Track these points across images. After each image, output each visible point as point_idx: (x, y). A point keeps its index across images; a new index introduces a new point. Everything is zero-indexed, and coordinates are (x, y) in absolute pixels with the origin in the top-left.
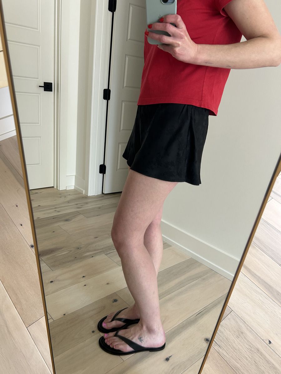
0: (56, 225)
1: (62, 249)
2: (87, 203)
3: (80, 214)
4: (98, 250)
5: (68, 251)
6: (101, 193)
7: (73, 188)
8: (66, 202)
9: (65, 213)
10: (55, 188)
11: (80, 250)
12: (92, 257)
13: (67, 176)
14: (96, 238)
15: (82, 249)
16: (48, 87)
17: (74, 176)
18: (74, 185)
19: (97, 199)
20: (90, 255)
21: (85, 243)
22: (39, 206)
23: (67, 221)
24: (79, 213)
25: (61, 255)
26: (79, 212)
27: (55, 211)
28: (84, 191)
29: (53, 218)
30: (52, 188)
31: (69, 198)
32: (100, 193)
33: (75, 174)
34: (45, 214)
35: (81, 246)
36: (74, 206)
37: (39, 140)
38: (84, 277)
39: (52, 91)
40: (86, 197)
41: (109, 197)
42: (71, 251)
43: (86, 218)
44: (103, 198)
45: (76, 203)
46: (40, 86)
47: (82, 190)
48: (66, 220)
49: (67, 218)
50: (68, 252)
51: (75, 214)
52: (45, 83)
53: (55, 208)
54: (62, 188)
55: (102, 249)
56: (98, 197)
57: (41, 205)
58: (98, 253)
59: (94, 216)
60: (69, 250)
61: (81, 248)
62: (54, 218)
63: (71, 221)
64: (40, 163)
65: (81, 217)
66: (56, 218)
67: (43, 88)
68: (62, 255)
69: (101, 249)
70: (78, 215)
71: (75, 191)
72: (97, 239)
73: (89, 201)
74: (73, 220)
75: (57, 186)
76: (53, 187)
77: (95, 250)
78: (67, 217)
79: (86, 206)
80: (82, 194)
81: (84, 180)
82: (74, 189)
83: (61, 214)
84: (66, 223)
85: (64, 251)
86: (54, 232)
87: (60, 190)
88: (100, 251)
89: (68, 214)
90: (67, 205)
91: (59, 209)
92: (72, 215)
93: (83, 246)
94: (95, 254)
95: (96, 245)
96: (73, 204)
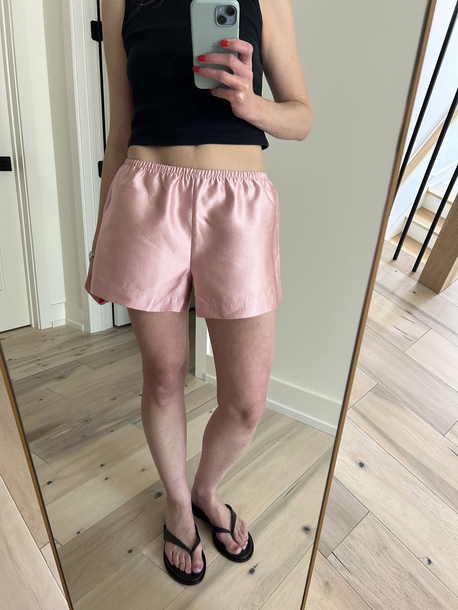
0: (44, 387)
1: (61, 426)
2: (90, 345)
3: (82, 364)
4: (119, 419)
5: (70, 427)
6: (112, 326)
7: (63, 323)
8: (55, 347)
9: (55, 366)
10: (33, 326)
11: (90, 422)
12: (112, 431)
13: (51, 305)
14: (114, 399)
15: (93, 422)
16: (3, 164)
17: (64, 304)
18: (65, 318)
19: (106, 337)
20: (109, 428)
21: (97, 411)
22: (10, 360)
23: (60, 379)
24: (79, 364)
25: (59, 437)
26: (79, 362)
27: (39, 364)
28: (83, 326)
29: (38, 378)
30: (29, 328)
31: (60, 340)
32: (110, 326)
33: (65, 301)
34: (21, 372)
35: (91, 417)
36: (70, 352)
38: (102, 465)
40: (88, 336)
41: (124, 331)
42: (75, 427)
43: (92, 369)
44: (116, 333)
45: (73, 347)
47: (79, 324)
48: (60, 378)
49: (60, 375)
50: (69, 430)
51: (73, 367)
53: (39, 360)
54: (45, 325)
55: (127, 415)
56: (107, 332)
57: (14, 358)
58: (120, 423)
59: (106, 365)
60: (71, 425)
61: (91, 419)
62: (38, 376)
63: (69, 378)
64: (4, 289)
65: (83, 369)
66: (43, 376)
68: (61, 436)
69: (125, 416)
70: (78, 366)
71: (69, 328)
72: (116, 401)
73: (92, 342)
74: (71, 376)
75: (36, 324)
76: (29, 325)
77: (115, 420)
78: (60, 373)
79: (90, 350)
80: (81, 330)
81: (82, 308)
82: (66, 325)
83: (51, 367)
84: (61, 382)
85: (63, 429)
86: (42, 400)
87: (42, 329)
88: (122, 420)
89: (62, 367)
90: (58, 352)
91: (45, 361)
92: (69, 369)
93: (94, 415)
94: (117, 426)
95: (115, 412)
96: (67, 349)
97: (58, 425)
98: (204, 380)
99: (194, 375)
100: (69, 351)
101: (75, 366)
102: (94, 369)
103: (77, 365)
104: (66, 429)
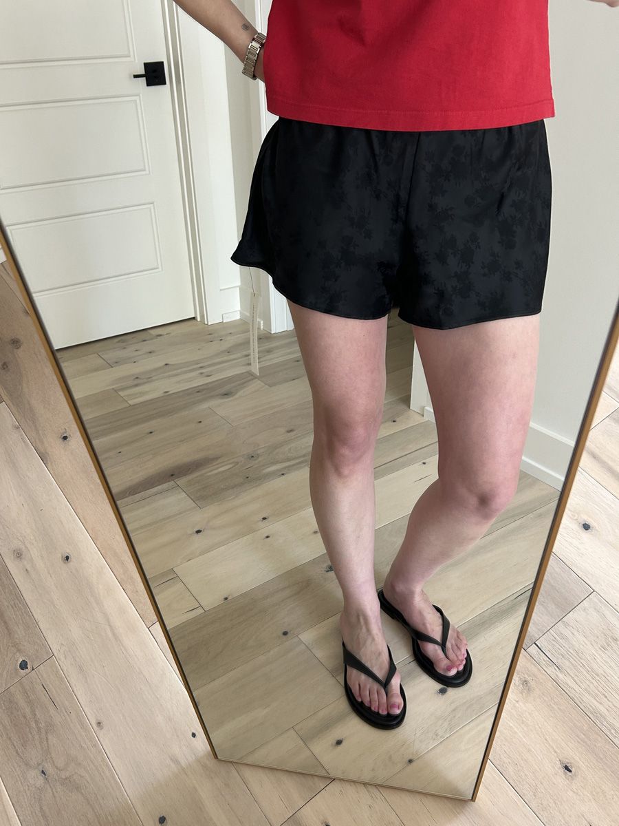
0: (205, 406)
1: (219, 461)
2: (270, 351)
3: (256, 378)
4: (294, 459)
5: (231, 463)
7: (237, 317)
8: (223, 352)
9: (221, 378)
10: (199, 319)
11: (255, 460)
12: (283, 474)
13: (221, 290)
14: (291, 431)
15: (260, 459)
16: (154, 74)
17: (238, 289)
18: (239, 309)
19: (292, 340)
20: (278, 470)
21: (267, 445)
22: (166, 364)
23: (226, 396)
24: (252, 377)
25: (216, 474)
26: (251, 375)
27: (201, 373)
28: (262, 322)
29: (198, 392)
30: (193, 322)
31: (230, 341)
33: (238, 283)
34: (179, 382)
35: (259, 452)
37: (150, 210)
38: (264, 519)
39: (165, 84)
40: (268, 337)
42: (237, 463)
43: (267, 386)
45: (246, 352)
46: (136, 76)
48: (226, 394)
49: (226, 390)
50: (231, 466)
51: (243, 380)
52: (146, 65)
53: (201, 367)
54: (213, 319)
55: (304, 456)
57: (171, 363)
58: (294, 465)
59: (286, 381)
60: (233, 460)
61: (258, 456)
62: (198, 390)
63: (237, 396)
64: (160, 267)
65: (256, 385)
66: (203, 390)
67: (145, 78)
68: (219, 473)
69: (300, 457)
70: (250, 380)
71: (243, 326)
72: (292, 434)
73: (272, 346)
74: (240, 393)
75: (202, 316)
76: (194, 318)
77: (289, 460)
78: (227, 388)
79: (268, 357)
80: (260, 329)
81: (260, 296)
82: (241, 319)
83: (215, 379)
84: (226, 400)
85: (223, 464)
86: (200, 422)
87: (209, 324)
88: (297, 461)
89: (230, 380)
90: (226, 358)
91: (210, 369)
92: (239, 382)
93: (262, 451)
94: (289, 468)
95: (290, 449)
96: (239, 355)
97: (217, 458)
98: (423, 416)
99: (409, 407)
100: (239, 358)
101: (245, 380)
102: (270, 386)
103: (249, 378)
104: (226, 465)
